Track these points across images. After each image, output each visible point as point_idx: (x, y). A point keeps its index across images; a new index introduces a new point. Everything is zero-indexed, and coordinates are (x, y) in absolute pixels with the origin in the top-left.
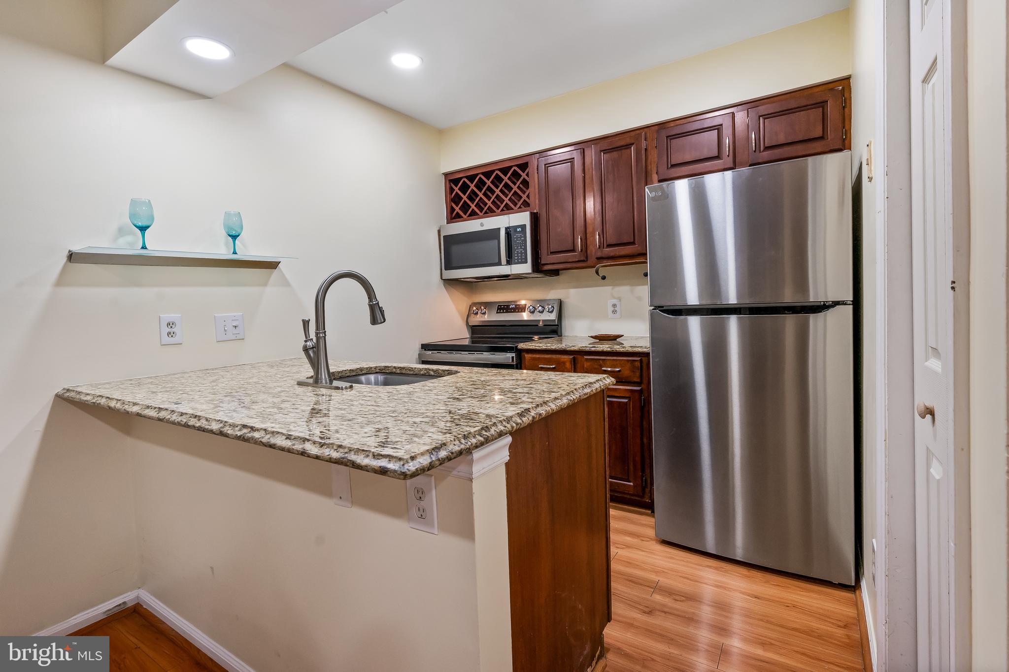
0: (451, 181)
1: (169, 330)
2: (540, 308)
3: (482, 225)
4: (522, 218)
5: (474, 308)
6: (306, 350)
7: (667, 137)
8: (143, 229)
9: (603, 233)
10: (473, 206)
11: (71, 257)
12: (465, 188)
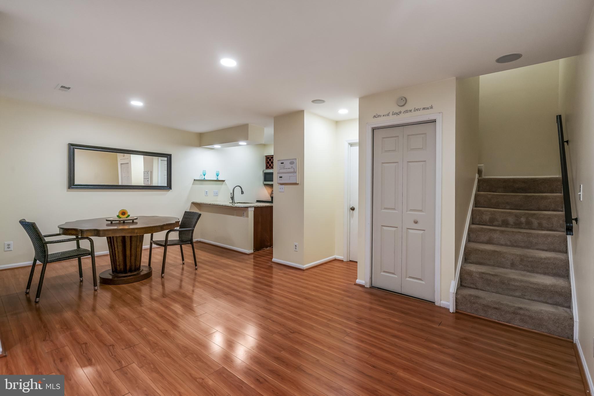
0: (267, 158)
6: (231, 197)
8: (204, 175)
11: (194, 180)
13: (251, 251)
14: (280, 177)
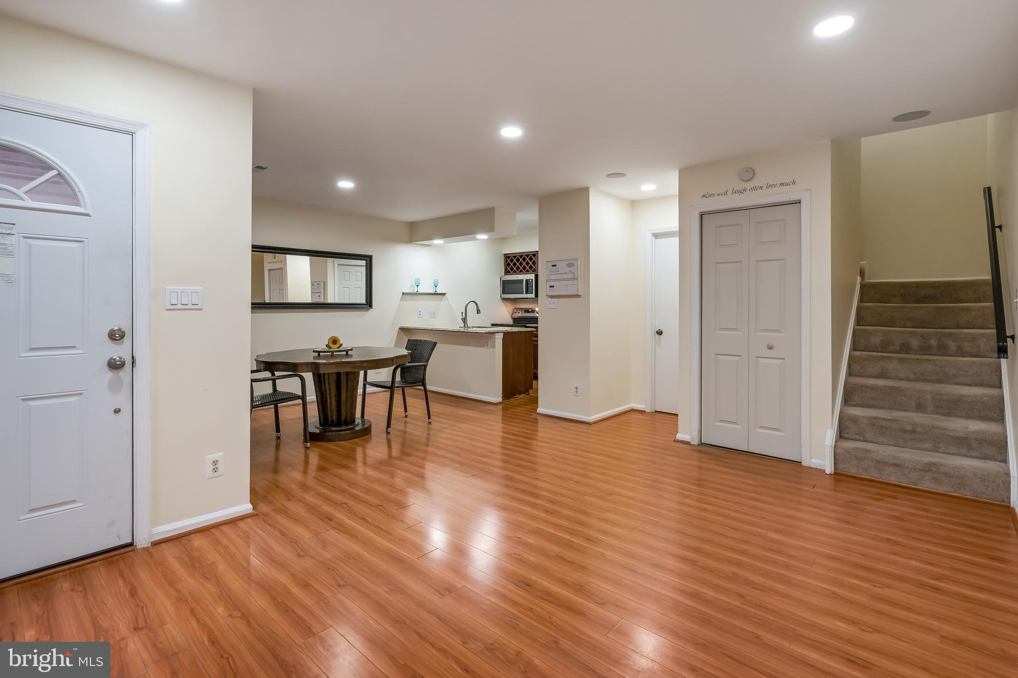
0: (506, 257)
1: (420, 313)
3: (517, 277)
4: (532, 276)
5: (515, 310)
6: (462, 319)
8: (417, 286)
10: (515, 268)
11: (403, 293)
12: (512, 260)
13: (499, 399)
14: (550, 287)
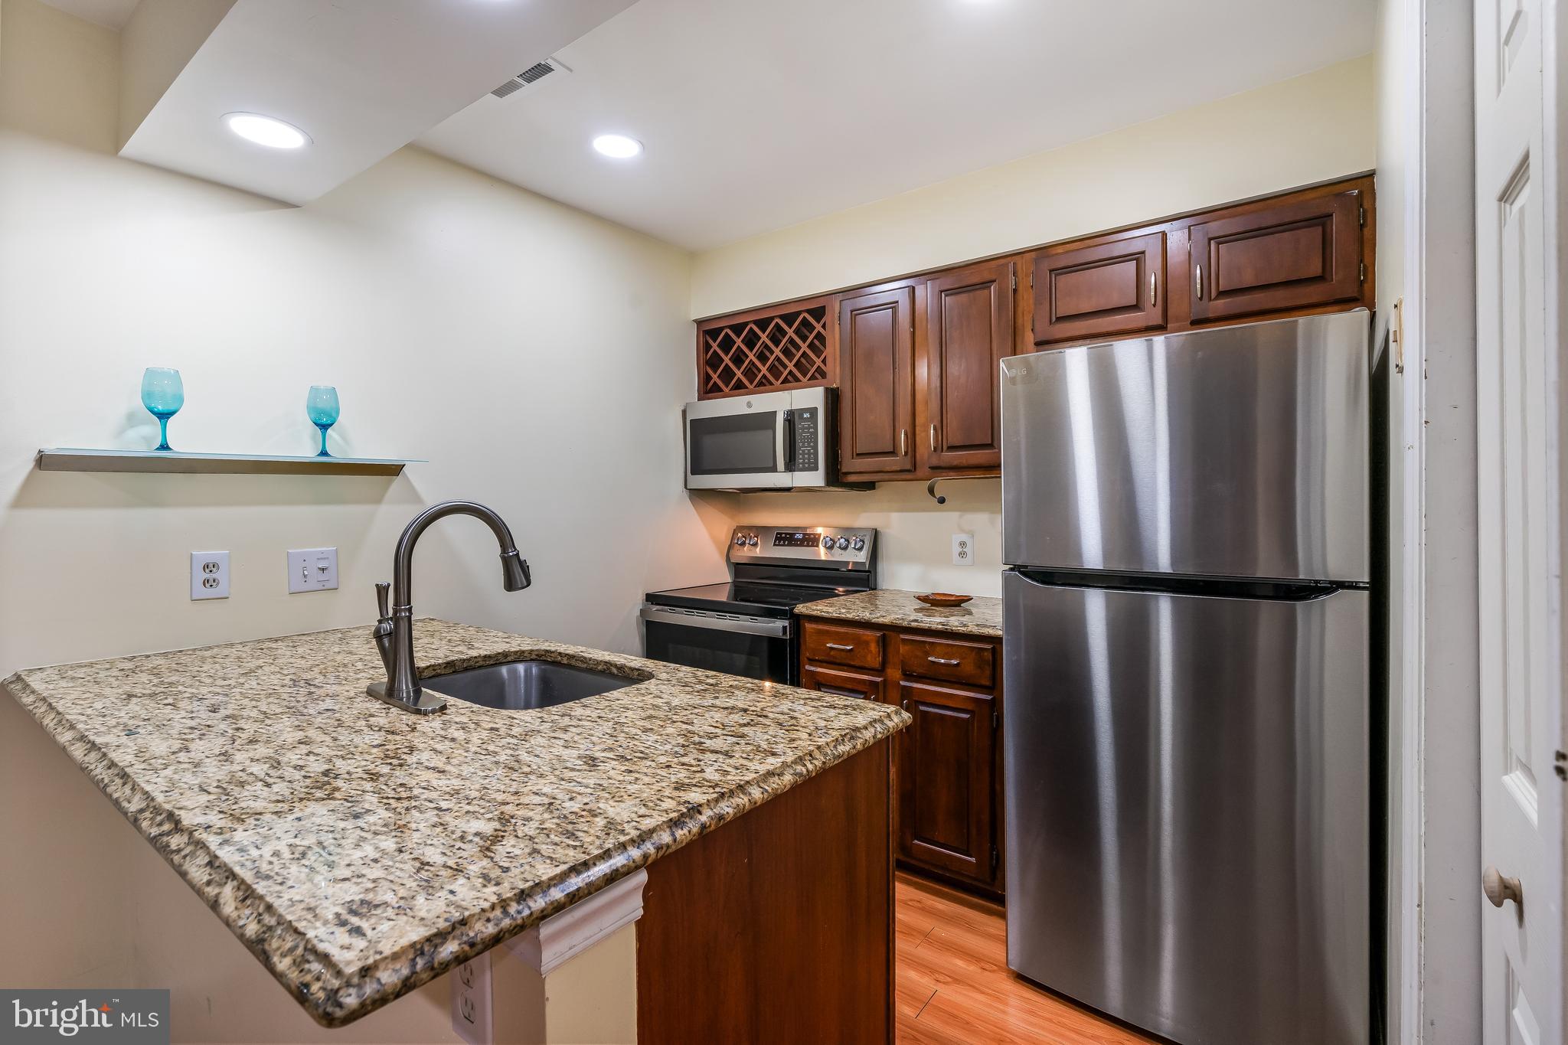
0: (707, 332)
1: (207, 576)
2: (842, 540)
3: (749, 405)
4: (810, 397)
5: (740, 535)
6: (378, 636)
7: (1051, 271)
8: (164, 416)
9: (940, 429)
10: (739, 374)
12: (727, 344)
